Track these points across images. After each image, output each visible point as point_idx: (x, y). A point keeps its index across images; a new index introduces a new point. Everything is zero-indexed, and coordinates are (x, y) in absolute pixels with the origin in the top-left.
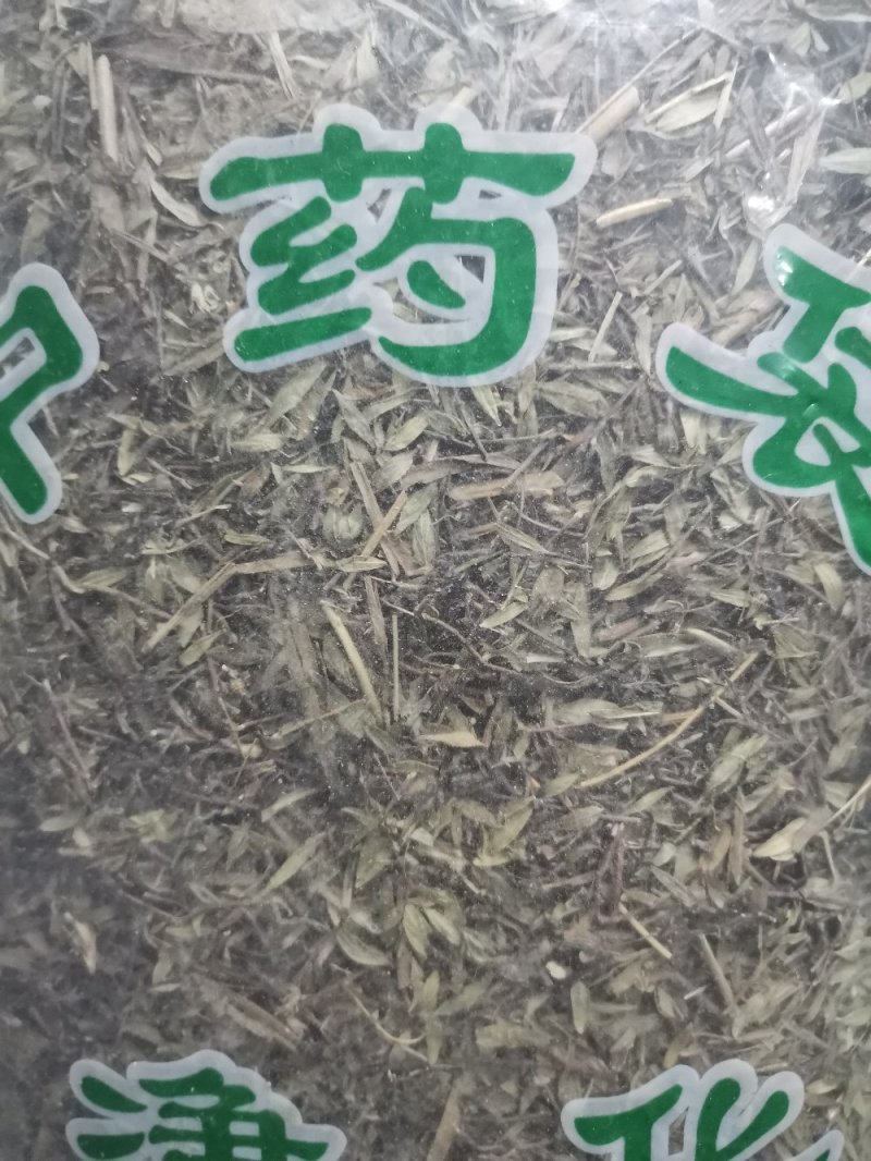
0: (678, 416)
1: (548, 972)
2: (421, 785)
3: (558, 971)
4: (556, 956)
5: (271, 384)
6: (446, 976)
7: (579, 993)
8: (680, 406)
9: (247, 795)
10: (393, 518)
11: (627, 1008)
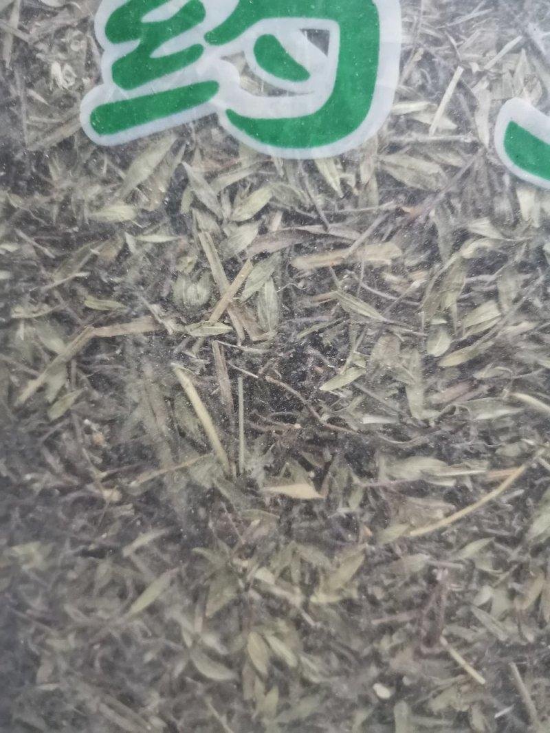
0: (513, 190)
1: (374, 692)
2: (264, 531)
3: (383, 692)
4: (382, 679)
5: (125, 156)
6: (284, 692)
7: (402, 710)
8: (516, 180)
9: (110, 533)
10: (239, 285)
11: (443, 722)
